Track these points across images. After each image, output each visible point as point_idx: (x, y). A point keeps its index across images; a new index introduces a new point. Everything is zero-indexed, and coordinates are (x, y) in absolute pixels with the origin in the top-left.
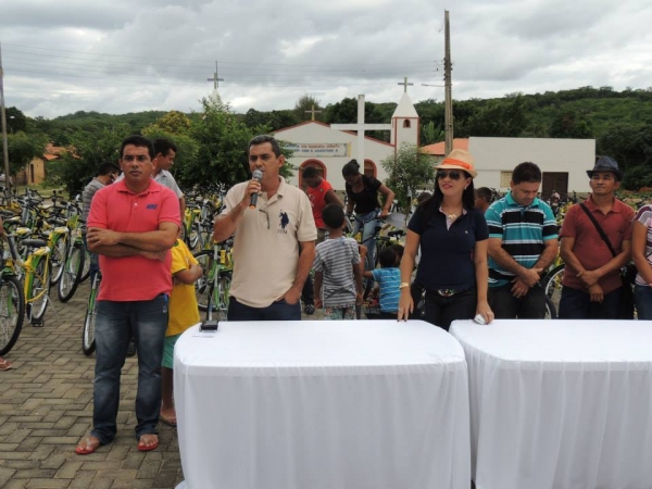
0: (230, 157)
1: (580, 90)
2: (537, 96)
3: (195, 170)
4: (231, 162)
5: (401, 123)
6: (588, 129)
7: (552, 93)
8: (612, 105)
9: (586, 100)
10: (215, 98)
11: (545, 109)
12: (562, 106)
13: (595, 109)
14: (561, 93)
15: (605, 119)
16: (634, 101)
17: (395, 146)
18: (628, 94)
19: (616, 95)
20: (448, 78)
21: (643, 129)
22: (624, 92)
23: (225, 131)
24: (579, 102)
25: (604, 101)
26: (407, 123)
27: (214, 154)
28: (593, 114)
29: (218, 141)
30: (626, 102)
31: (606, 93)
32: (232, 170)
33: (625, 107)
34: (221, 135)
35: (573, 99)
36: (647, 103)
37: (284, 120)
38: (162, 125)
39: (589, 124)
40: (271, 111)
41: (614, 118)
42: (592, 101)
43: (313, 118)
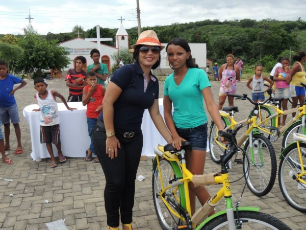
0: (39, 55)
1: (205, 21)
2: (186, 24)
3: (22, 61)
4: (39, 57)
5: (120, 38)
6: (207, 39)
7: (193, 23)
8: (219, 28)
9: (208, 26)
10: (30, 27)
11: (190, 30)
12: (197, 29)
13: (212, 30)
14: (196, 23)
15: (216, 34)
16: (228, 26)
17: (118, 49)
18: (226, 23)
19: (221, 23)
20: (139, 17)
21: (231, 39)
22: (224, 22)
23: (36, 43)
24: (204, 27)
25: (216, 26)
26: (123, 38)
27: (31, 54)
28: (210, 32)
29: (33, 48)
30: (225, 27)
31: (216, 23)
32: (40, 61)
33: (224, 29)
34: (34, 45)
35: (202, 25)
36: (234, 27)
37: (66, 37)
38: (4, 41)
39: (207, 37)
40: (59, 33)
41: (220, 34)
42: (210, 26)
43: (79, 36)
